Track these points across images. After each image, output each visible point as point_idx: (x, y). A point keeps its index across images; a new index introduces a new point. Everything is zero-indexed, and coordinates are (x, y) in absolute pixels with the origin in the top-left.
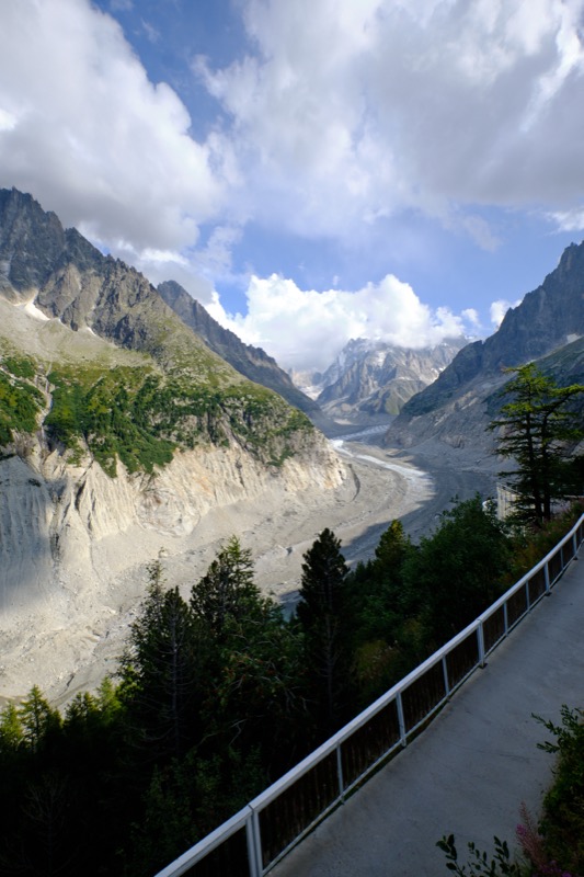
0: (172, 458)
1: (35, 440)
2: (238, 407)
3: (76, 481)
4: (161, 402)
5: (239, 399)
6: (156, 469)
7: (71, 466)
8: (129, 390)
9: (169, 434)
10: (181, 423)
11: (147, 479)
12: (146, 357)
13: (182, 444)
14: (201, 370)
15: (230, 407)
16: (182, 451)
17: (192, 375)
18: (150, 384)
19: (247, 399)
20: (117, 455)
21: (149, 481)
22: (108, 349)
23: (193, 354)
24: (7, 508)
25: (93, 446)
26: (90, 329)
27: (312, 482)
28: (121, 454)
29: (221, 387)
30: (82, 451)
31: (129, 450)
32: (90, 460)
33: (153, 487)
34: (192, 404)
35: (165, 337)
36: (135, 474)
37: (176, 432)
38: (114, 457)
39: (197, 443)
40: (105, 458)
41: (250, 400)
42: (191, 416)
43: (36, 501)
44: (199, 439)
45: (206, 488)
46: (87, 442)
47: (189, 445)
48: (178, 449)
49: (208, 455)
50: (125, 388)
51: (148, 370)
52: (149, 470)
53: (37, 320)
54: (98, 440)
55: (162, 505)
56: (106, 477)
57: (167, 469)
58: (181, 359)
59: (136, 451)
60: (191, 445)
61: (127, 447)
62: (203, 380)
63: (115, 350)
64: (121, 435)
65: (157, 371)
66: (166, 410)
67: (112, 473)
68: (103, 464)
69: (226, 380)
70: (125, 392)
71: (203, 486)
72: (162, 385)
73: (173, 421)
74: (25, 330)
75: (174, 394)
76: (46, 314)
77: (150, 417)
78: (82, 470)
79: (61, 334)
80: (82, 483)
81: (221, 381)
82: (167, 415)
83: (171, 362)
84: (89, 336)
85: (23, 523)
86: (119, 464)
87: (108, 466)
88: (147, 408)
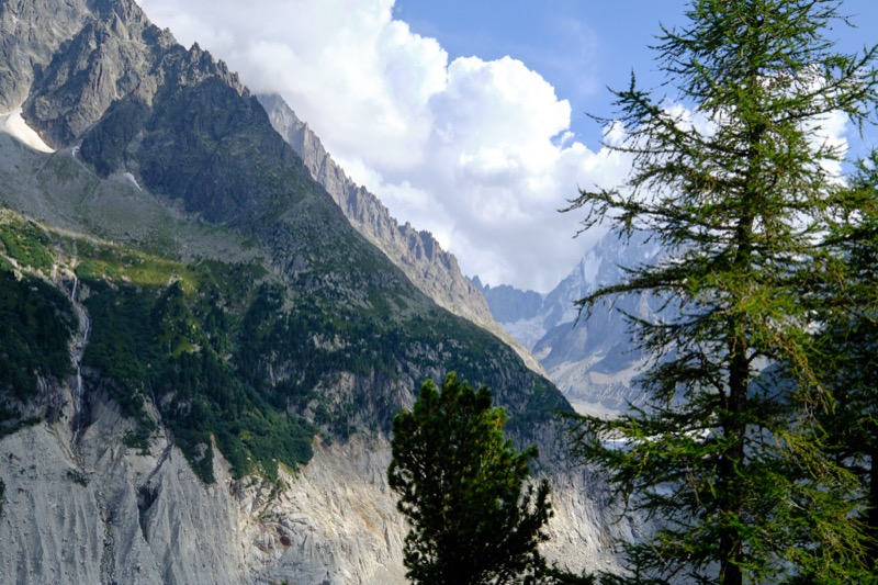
0: (312, 455)
1: (67, 394)
2: (431, 364)
3: (142, 483)
4: (291, 340)
5: (433, 347)
6: (283, 473)
7: (133, 451)
8: (226, 310)
9: (303, 406)
10: (326, 386)
11: (266, 492)
12: (247, 245)
13: (324, 428)
14: (355, 279)
15: (416, 361)
16: (327, 443)
17: (340, 288)
18: (266, 301)
19: (447, 347)
20: (212, 437)
21: (272, 495)
22: (168, 219)
23: (337, 245)
24: (33, 521)
25: (170, 417)
26: (131, 177)
27: (574, 535)
28: (221, 438)
29: (396, 318)
30: (152, 425)
31: (236, 431)
32: (164, 443)
33: (279, 510)
34: (347, 350)
35: (284, 205)
36: (246, 480)
37: (314, 404)
38: (209, 443)
39: (354, 430)
40: (194, 442)
41: (454, 351)
42: (345, 375)
43: (81, 514)
44: (356, 421)
45: (370, 524)
46: (159, 408)
47: (337, 432)
48: (318, 439)
49: (373, 456)
50: (219, 304)
51: (259, 272)
52: (271, 476)
53: (32, 151)
54: (181, 405)
55: (293, 549)
56: (196, 480)
57: (301, 475)
58: (318, 254)
59: (246, 435)
60: (343, 432)
61: (229, 425)
62: (359, 300)
63: (182, 224)
64: (219, 398)
65: (274, 274)
66: (299, 357)
67: (205, 473)
68: (189, 453)
69: (403, 305)
70: (219, 313)
71: (365, 518)
72: (288, 305)
73: (312, 381)
74: (13, 169)
75: (314, 327)
76: (44, 138)
77: (270, 368)
78: (152, 462)
79: (79, 182)
80: (152, 487)
81: (395, 307)
82: (300, 367)
83: (300, 259)
84: (132, 191)
85: (59, 554)
86: (217, 456)
87: (198, 459)
88: (265, 350)
